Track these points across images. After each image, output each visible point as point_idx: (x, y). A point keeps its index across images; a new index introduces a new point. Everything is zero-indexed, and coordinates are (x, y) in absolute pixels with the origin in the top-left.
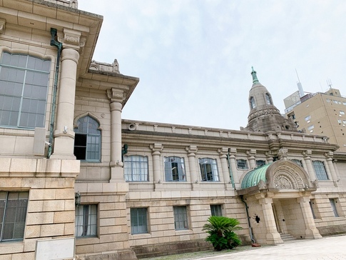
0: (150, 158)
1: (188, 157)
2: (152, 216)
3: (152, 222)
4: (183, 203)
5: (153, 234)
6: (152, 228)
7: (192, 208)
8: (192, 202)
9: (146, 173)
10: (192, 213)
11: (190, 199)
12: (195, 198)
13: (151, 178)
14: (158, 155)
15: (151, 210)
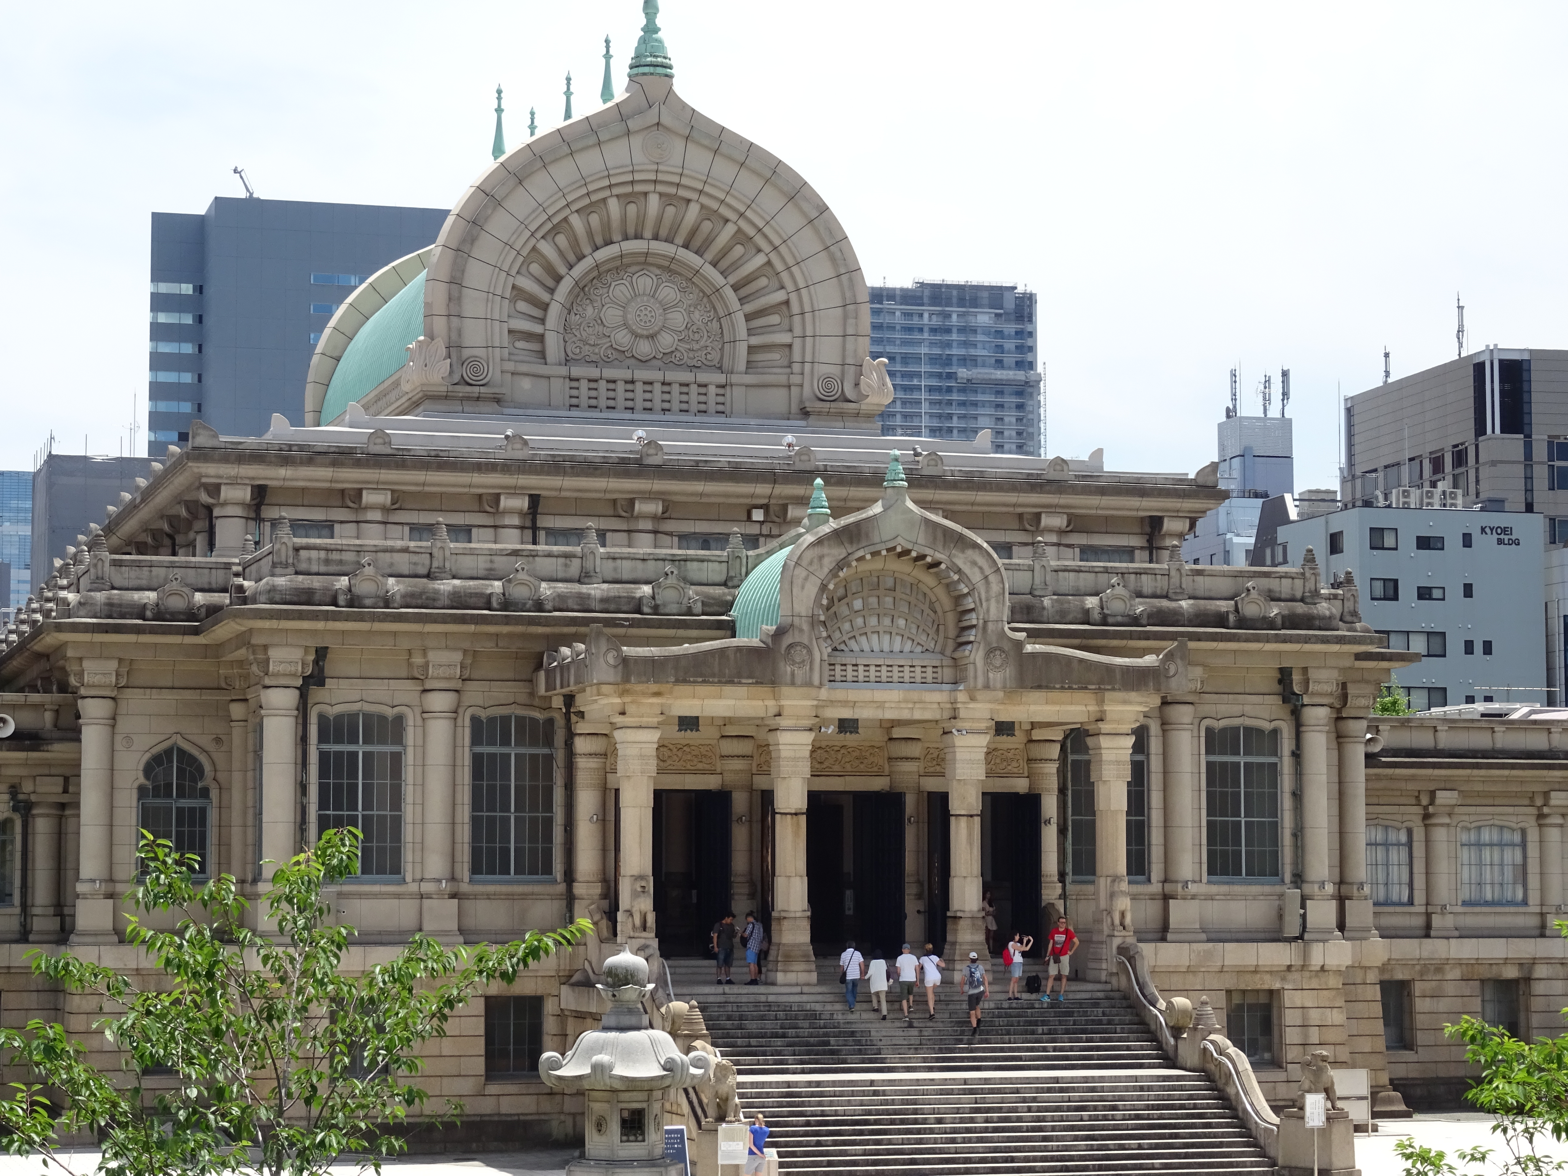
0: (1419, 834)
1: (1540, 826)
2: (1421, 1005)
3: (1421, 1021)
4: (1511, 973)
5: (1423, 1054)
6: (1421, 1038)
7: (1539, 988)
8: (1541, 971)
9: (1405, 878)
10: (1536, 1004)
11: (1534, 961)
12: (1548, 961)
13: (1420, 897)
14: (1442, 825)
15: (1418, 988)
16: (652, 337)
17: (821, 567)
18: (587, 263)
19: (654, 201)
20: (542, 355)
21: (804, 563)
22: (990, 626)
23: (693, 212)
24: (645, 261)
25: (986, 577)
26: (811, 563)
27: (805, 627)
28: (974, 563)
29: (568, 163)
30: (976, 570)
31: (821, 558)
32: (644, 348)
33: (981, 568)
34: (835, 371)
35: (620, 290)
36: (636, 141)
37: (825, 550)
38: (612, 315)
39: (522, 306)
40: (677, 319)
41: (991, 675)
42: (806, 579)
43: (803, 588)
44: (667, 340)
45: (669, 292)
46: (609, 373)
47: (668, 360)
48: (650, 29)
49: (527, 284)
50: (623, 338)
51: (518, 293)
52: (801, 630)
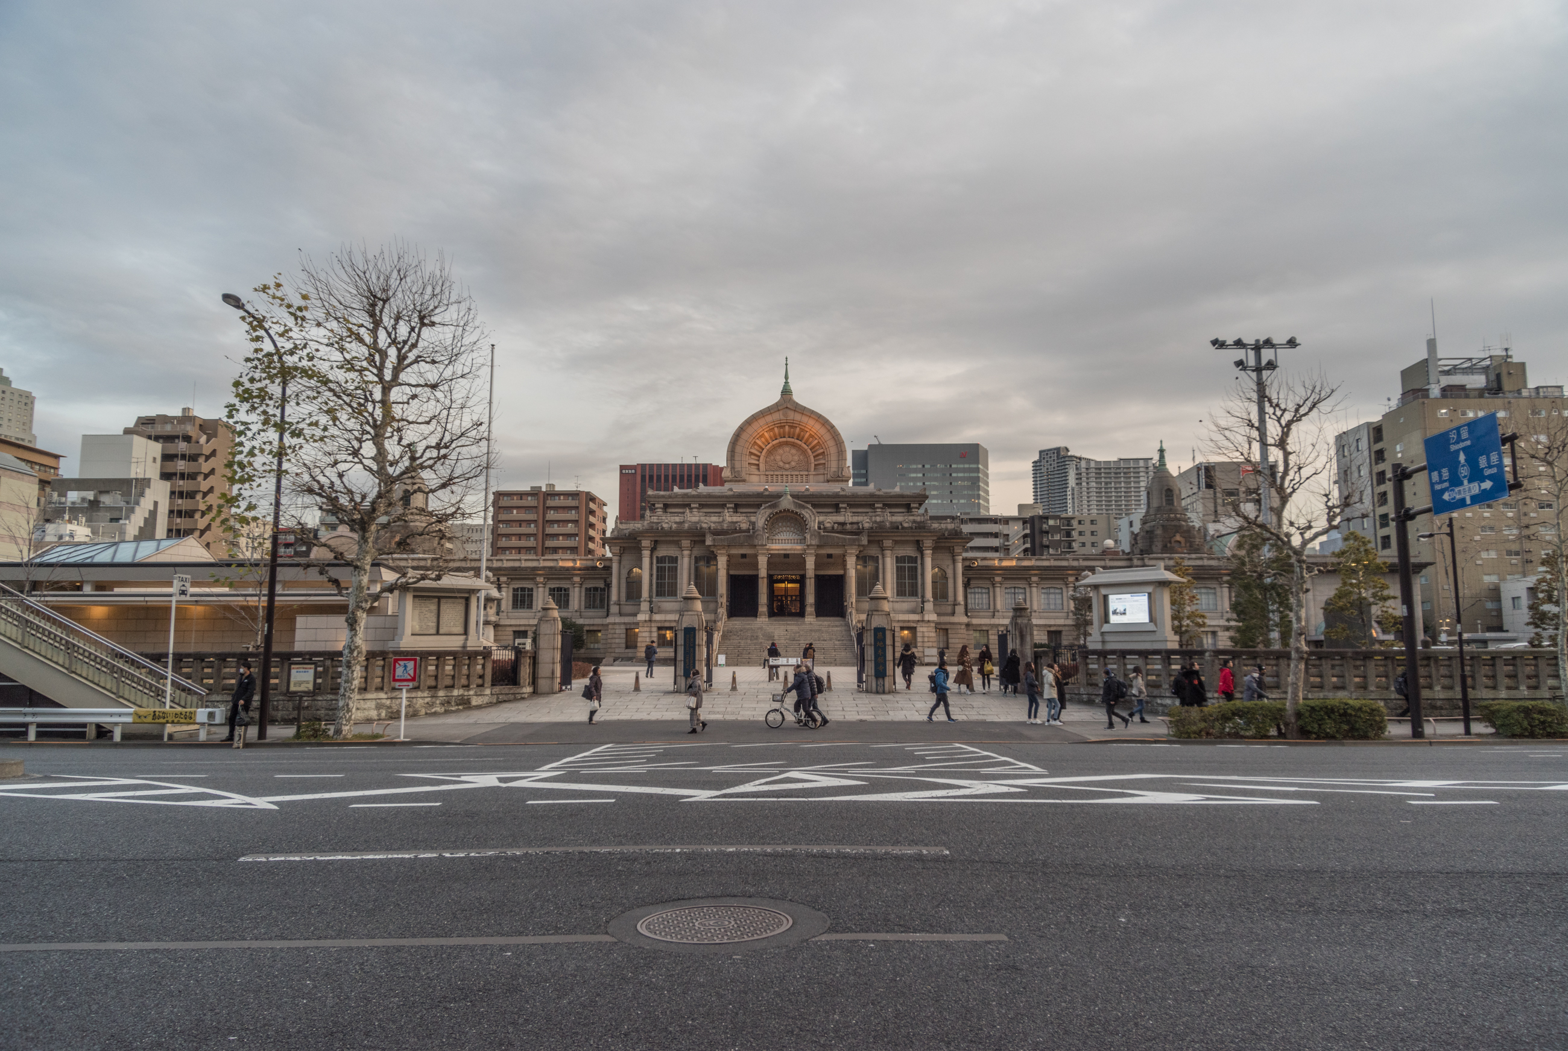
0: (991, 590)
9: (987, 602)
13: (992, 607)
16: (789, 463)
18: (770, 445)
19: (787, 427)
20: (758, 469)
23: (798, 430)
24: (787, 443)
29: (763, 419)
32: (787, 466)
34: (836, 470)
35: (781, 451)
36: (781, 412)
38: (778, 458)
39: (753, 457)
40: (796, 458)
44: (793, 464)
45: (794, 451)
46: (776, 473)
47: (793, 468)
48: (787, 383)
49: (753, 451)
50: (781, 464)
51: (751, 453)
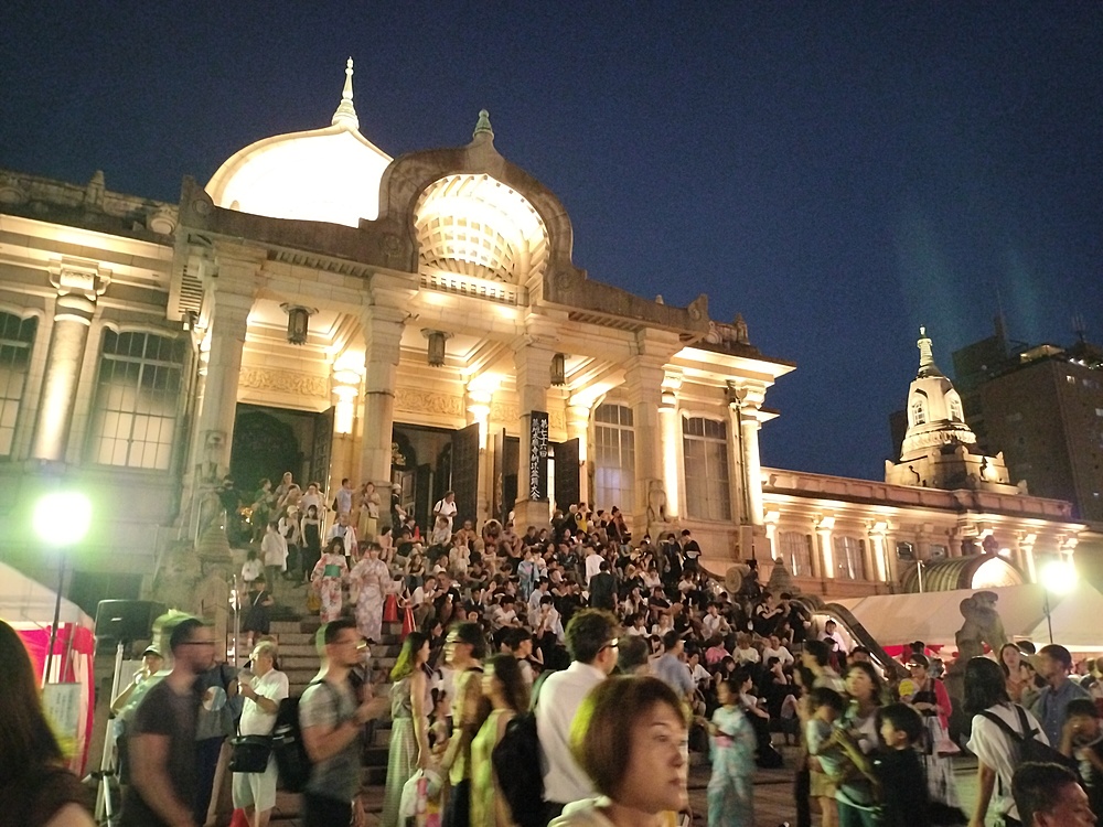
17: (418, 177)
21: (402, 170)
22: (559, 255)
25: (556, 218)
26: (408, 171)
27: (400, 221)
28: (547, 204)
30: (549, 210)
31: (417, 170)
33: (552, 209)
37: (422, 165)
41: (560, 293)
42: (403, 183)
43: (400, 190)
52: (397, 224)
